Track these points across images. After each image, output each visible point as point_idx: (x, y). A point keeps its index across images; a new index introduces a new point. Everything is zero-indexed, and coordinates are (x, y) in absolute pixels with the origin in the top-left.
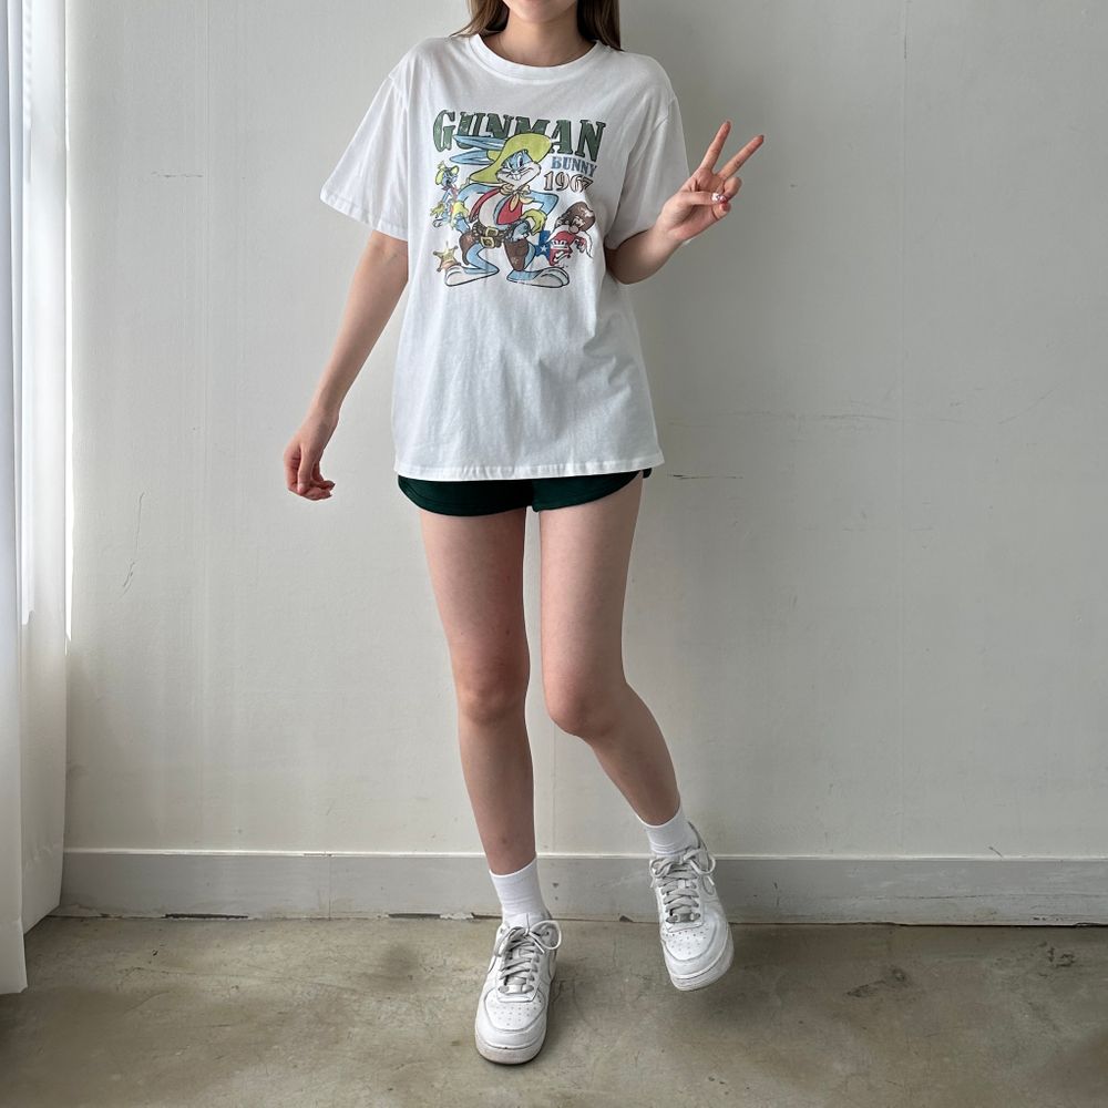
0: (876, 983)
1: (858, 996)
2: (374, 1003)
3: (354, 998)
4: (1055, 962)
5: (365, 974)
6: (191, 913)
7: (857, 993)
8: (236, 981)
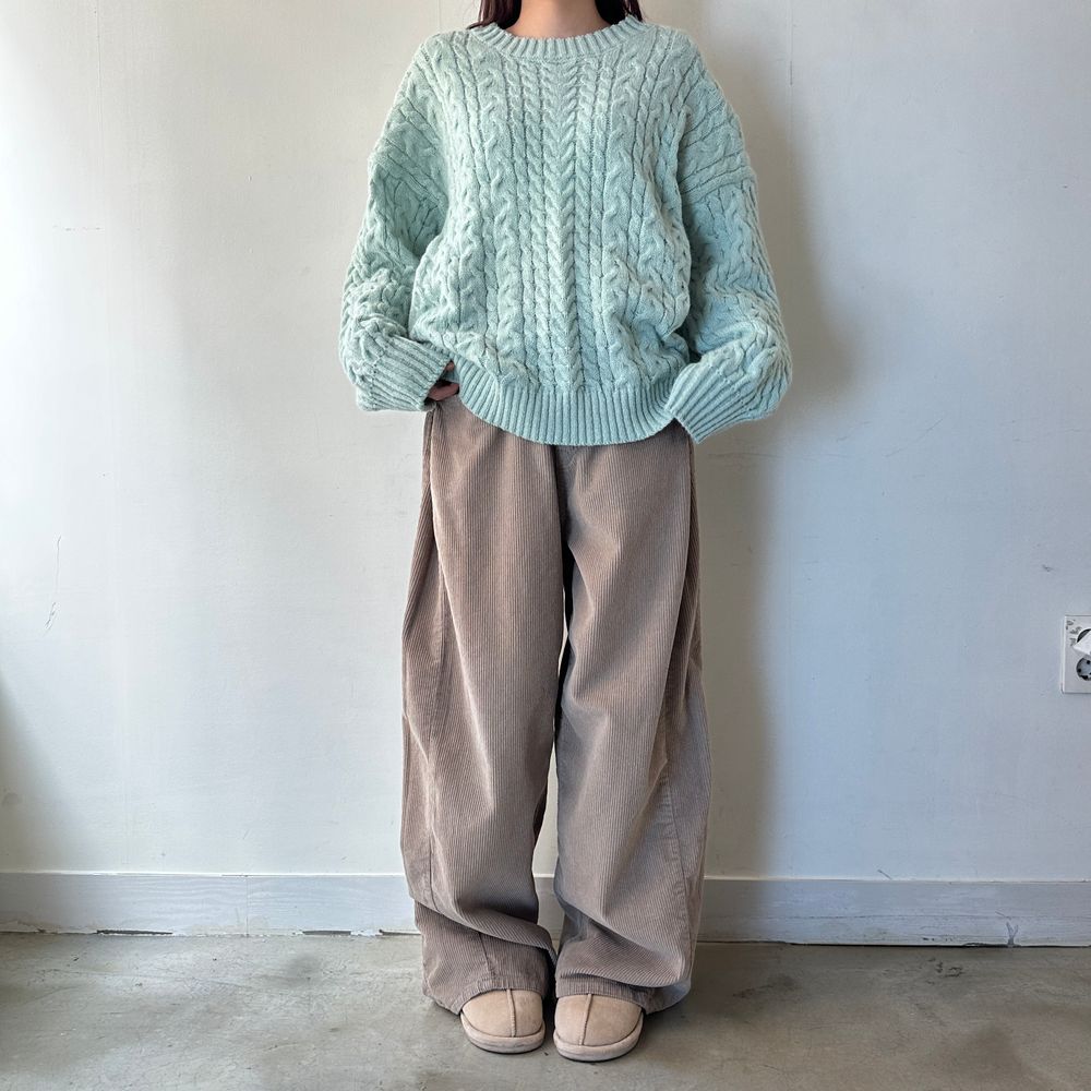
2: (266, 998)
3: (248, 993)
4: (943, 973)
5: (266, 976)
8: (141, 980)
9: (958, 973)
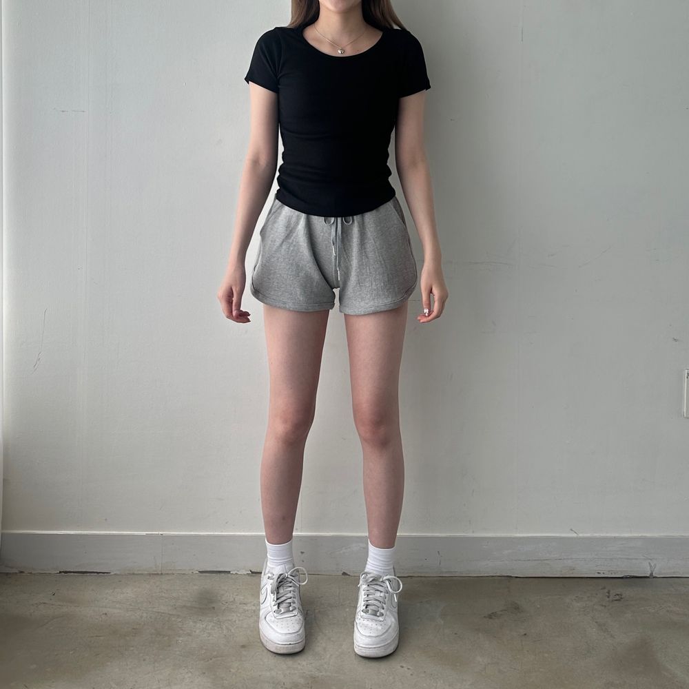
0: (502, 611)
1: (491, 618)
2: (191, 623)
3: (179, 620)
4: (611, 598)
5: (184, 606)
6: (75, 570)
7: (490, 617)
8: (105, 610)
9: (620, 598)
